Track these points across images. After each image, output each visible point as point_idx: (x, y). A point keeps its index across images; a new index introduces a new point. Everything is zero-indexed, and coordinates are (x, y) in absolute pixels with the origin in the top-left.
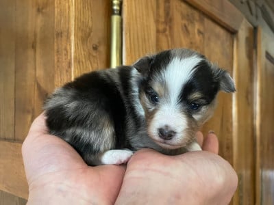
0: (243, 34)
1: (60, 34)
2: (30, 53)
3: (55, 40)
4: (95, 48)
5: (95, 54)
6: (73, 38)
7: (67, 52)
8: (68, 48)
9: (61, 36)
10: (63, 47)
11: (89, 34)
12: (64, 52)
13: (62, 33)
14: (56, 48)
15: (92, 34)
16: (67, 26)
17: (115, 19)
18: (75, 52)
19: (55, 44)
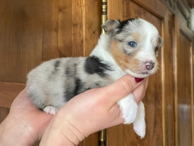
0: (167, 19)
1: (75, 25)
2: (54, 34)
3: (73, 28)
4: (94, 33)
5: (94, 36)
6: (84, 27)
7: (80, 35)
8: (81, 33)
9: (77, 26)
10: (78, 32)
11: (91, 25)
12: (78, 35)
13: (77, 25)
14: (73, 32)
15: (93, 25)
16: (80, 21)
17: (104, 17)
18: (85, 35)
19: (73, 30)
